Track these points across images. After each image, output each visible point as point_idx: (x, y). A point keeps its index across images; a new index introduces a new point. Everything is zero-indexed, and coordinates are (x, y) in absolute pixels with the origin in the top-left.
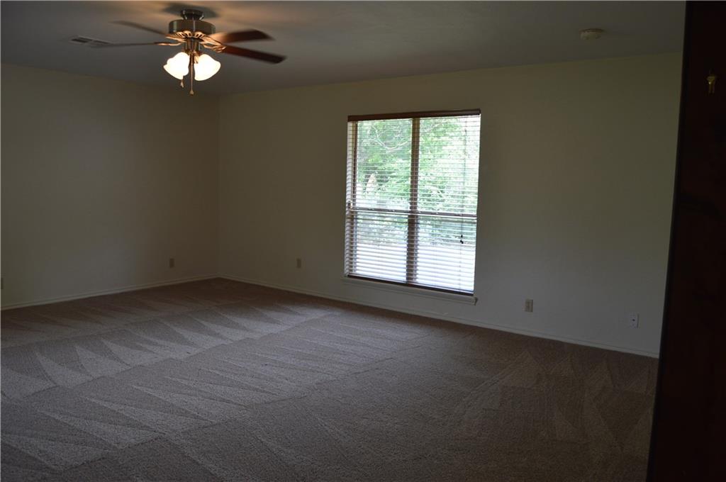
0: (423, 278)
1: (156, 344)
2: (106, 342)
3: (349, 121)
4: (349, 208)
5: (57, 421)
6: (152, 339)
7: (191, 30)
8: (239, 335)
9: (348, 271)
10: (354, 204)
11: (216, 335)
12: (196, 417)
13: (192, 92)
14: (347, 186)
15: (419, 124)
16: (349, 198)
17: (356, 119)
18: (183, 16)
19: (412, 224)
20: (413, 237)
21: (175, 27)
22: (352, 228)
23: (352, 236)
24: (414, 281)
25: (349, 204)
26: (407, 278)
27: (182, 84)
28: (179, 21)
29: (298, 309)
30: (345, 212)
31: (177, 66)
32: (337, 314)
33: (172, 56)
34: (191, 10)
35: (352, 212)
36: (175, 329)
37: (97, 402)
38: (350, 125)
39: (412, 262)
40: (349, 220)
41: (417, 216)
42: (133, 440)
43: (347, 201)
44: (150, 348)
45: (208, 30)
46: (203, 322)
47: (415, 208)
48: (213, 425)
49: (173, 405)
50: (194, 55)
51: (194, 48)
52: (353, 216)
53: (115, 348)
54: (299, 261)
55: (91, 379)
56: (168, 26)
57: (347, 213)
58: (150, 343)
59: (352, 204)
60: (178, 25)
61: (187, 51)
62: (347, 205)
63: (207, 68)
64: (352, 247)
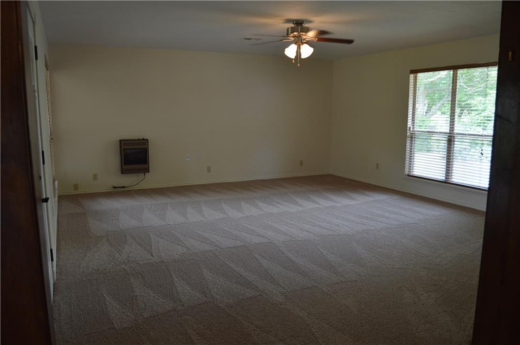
0: (456, 178)
1: (282, 204)
2: (257, 201)
3: (411, 73)
4: (410, 130)
5: (226, 230)
6: (281, 202)
7: (298, 32)
8: (330, 204)
9: (407, 172)
10: (413, 128)
11: (317, 203)
12: (291, 236)
13: (299, 65)
14: (409, 116)
15: (457, 74)
16: (410, 124)
17: (415, 72)
18: (294, 24)
19: (450, 141)
20: (450, 151)
21: (290, 31)
22: (412, 144)
23: (411, 149)
24: (450, 180)
25: (410, 128)
26: (446, 178)
27: (293, 61)
28: (292, 28)
29: (371, 194)
30: (407, 133)
31: (291, 52)
32: (395, 198)
33: (287, 47)
34: (298, 21)
35: (412, 134)
36: (295, 198)
37: (246, 225)
38: (412, 76)
39: (449, 167)
40: (409, 139)
41: (454, 136)
42: (258, 242)
43: (408, 126)
44: (279, 206)
45: (307, 30)
46: (312, 196)
47: (453, 131)
48: (298, 241)
49: (281, 230)
50: (300, 45)
51: (299, 42)
52: (412, 136)
53: (261, 204)
54: (377, 165)
55: (245, 216)
56: (286, 30)
57: (408, 134)
58: (279, 203)
59: (411, 128)
60: (291, 30)
61: (296, 43)
62: (408, 129)
63: (307, 51)
64: (411, 157)
